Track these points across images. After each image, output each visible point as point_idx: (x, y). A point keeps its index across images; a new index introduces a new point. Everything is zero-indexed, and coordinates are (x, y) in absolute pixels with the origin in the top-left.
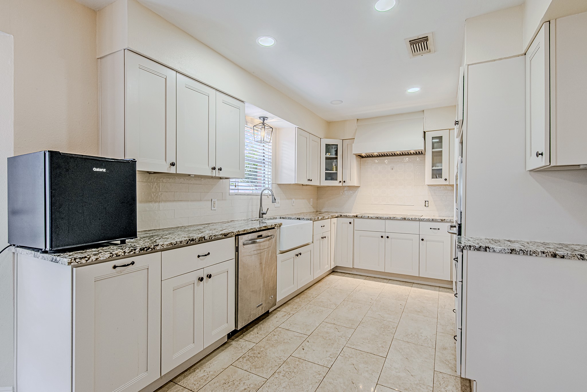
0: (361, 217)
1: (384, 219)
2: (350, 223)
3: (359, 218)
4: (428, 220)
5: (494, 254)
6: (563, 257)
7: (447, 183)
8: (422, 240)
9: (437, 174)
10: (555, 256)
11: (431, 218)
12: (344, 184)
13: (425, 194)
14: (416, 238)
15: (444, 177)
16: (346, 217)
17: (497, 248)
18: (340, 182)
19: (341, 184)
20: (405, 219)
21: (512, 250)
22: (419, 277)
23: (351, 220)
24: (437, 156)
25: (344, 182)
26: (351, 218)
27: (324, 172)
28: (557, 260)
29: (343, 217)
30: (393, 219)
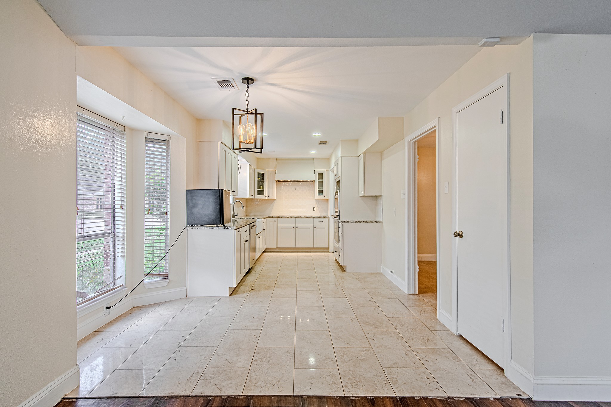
0: (282, 217)
1: (294, 218)
2: (275, 221)
3: (280, 218)
4: (318, 218)
5: (351, 223)
6: (368, 222)
7: (325, 198)
8: (315, 228)
9: (321, 192)
10: (366, 222)
11: (319, 216)
12: (268, 198)
13: (314, 204)
14: (312, 227)
15: (324, 195)
16: (272, 217)
17: (352, 221)
18: (266, 196)
19: (266, 198)
20: (306, 217)
21: (356, 221)
22: (313, 248)
23: (275, 219)
24: (321, 183)
25: (268, 196)
26: (275, 218)
27: (256, 190)
28: (367, 223)
29: (270, 218)
30: (300, 218)
